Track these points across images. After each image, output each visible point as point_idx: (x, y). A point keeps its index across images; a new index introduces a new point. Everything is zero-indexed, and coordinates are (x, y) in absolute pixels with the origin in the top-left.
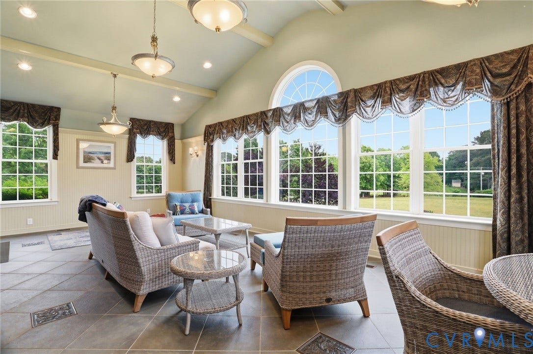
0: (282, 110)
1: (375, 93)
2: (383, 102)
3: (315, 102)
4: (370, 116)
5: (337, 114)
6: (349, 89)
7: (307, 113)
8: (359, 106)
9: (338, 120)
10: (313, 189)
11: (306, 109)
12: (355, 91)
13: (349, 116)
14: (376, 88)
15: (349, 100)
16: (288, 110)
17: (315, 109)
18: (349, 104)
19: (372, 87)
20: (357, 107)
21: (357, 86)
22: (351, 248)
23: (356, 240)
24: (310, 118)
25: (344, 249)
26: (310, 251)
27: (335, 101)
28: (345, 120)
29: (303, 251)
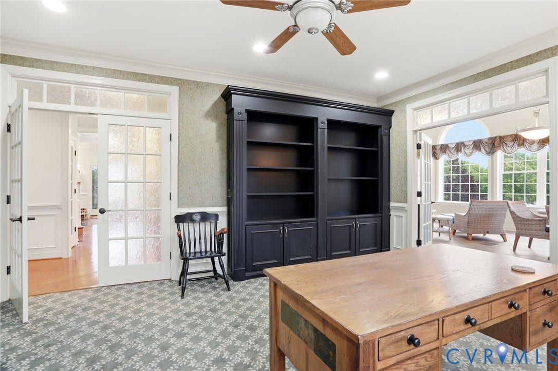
0: (448, 146)
1: (514, 139)
2: (519, 145)
3: (472, 142)
4: (510, 152)
5: (487, 150)
6: (496, 136)
7: (466, 148)
8: (503, 146)
9: (488, 153)
10: (470, 193)
11: (465, 146)
12: (500, 137)
13: (496, 151)
14: (514, 136)
15: (496, 143)
16: (453, 146)
17: (472, 146)
18: (496, 145)
19: (511, 136)
20: (501, 147)
21: (502, 135)
22: (497, 213)
23: (500, 210)
24: (468, 151)
25: (495, 213)
26: (480, 212)
27: (486, 142)
28: (493, 153)
29: (477, 212)
